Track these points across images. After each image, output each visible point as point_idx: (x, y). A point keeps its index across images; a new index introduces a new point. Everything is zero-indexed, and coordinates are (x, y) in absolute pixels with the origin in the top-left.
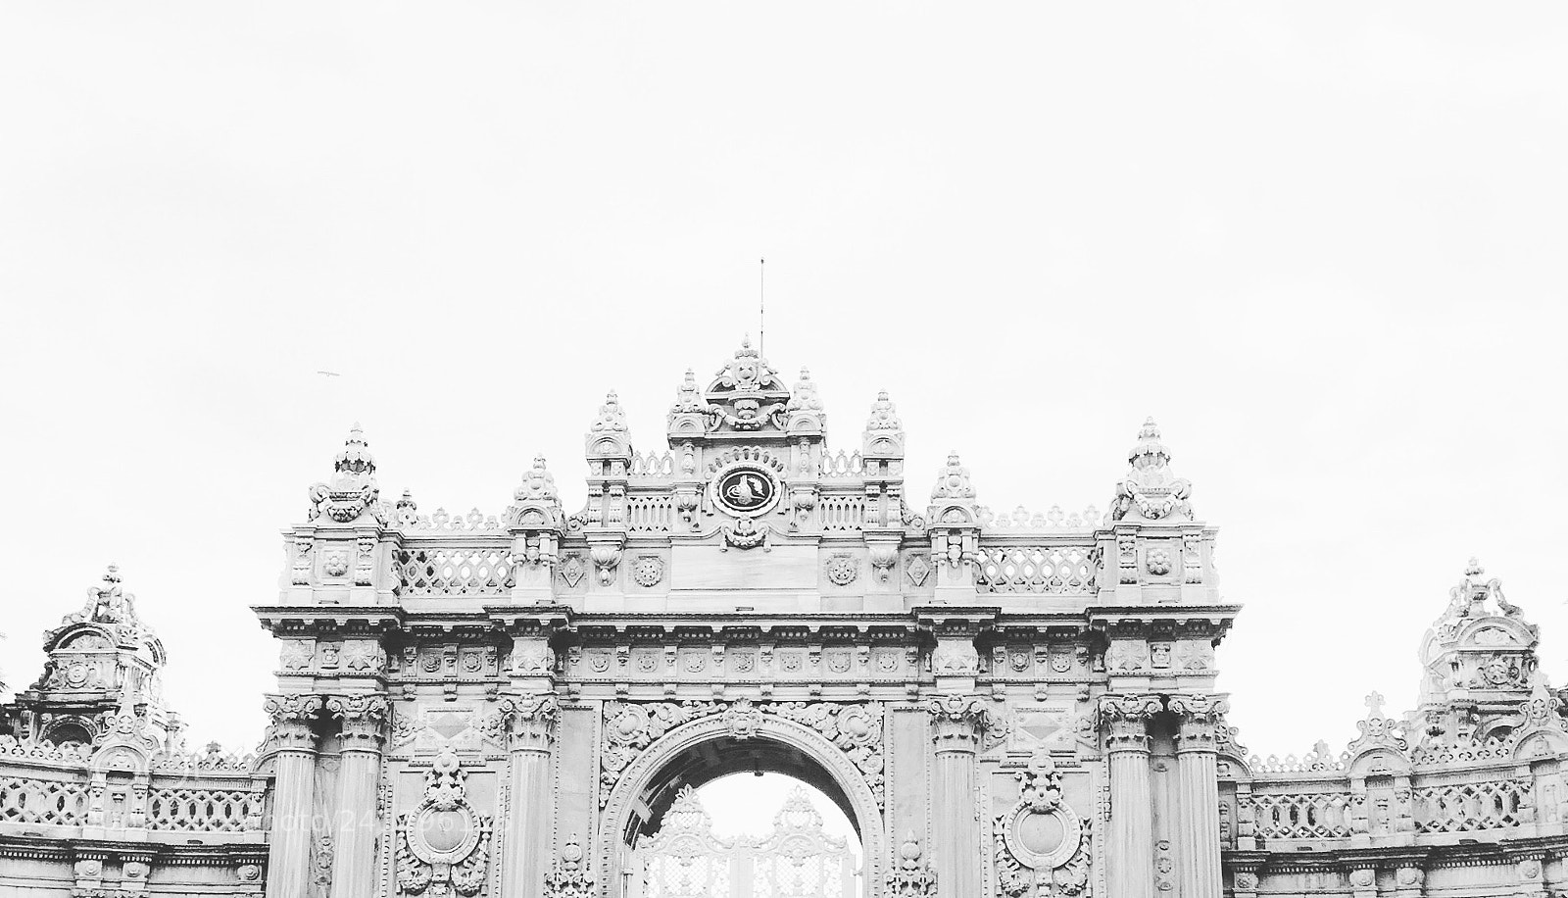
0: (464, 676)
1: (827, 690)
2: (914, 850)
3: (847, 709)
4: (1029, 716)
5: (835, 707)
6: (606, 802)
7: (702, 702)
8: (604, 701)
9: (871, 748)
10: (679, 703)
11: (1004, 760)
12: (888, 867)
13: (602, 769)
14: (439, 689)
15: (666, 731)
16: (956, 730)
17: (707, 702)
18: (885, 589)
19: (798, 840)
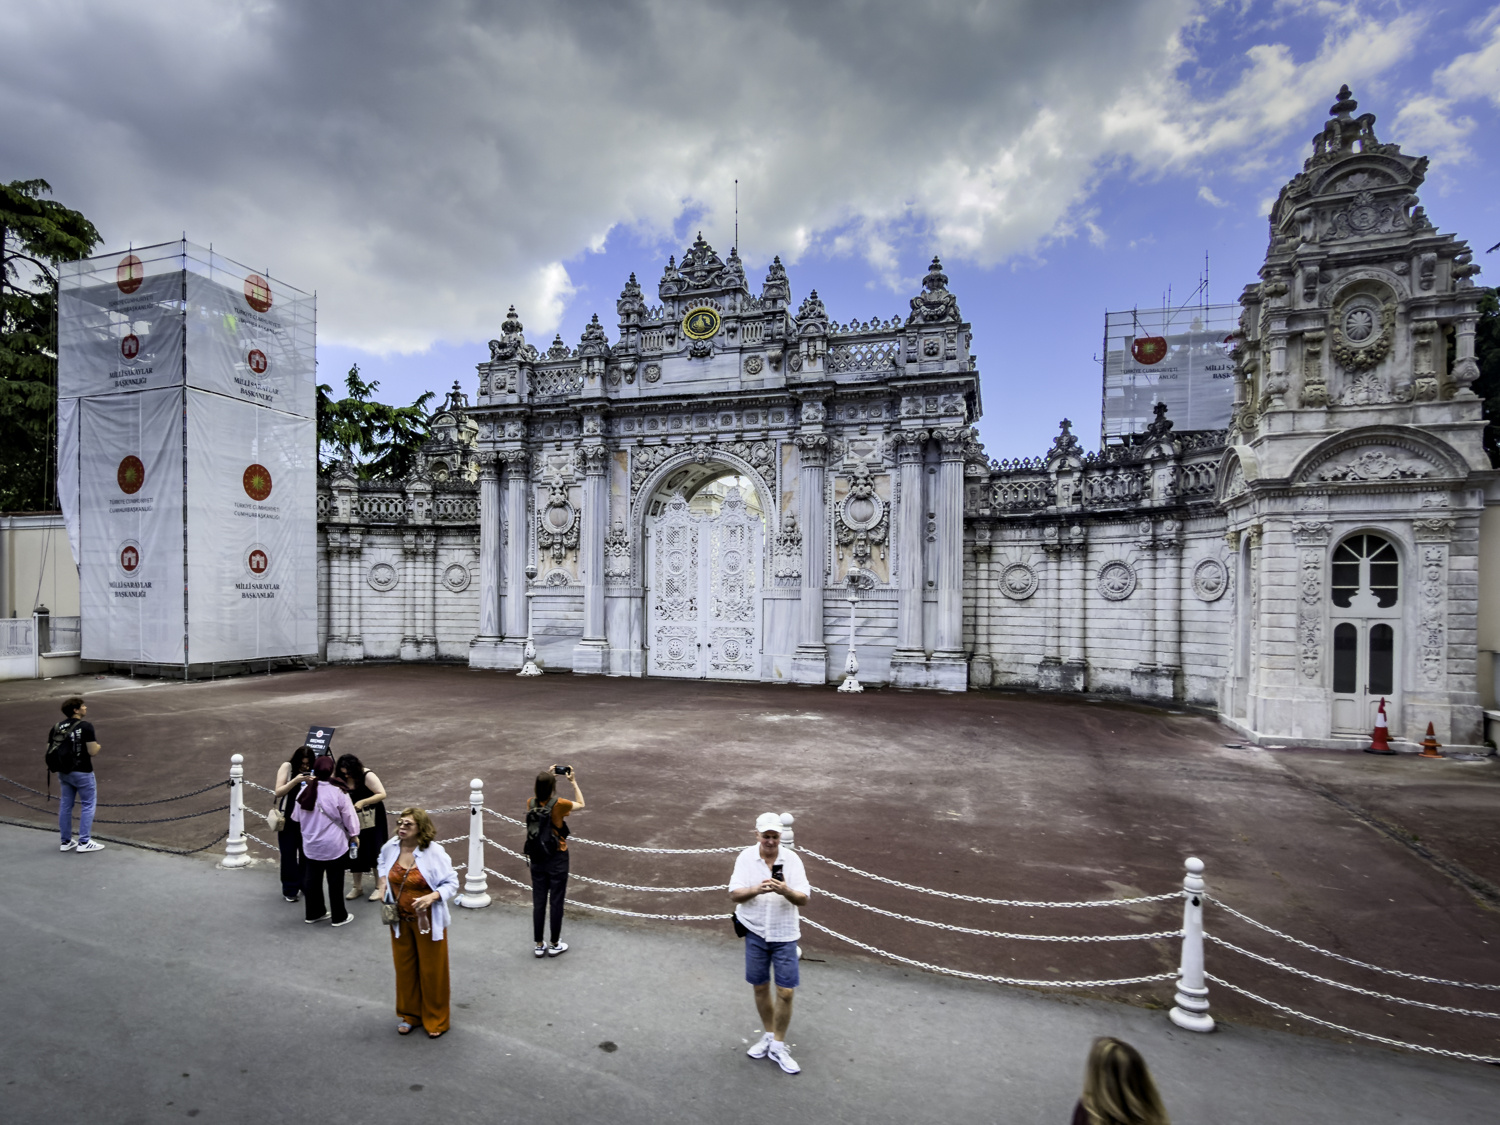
0: (564, 437)
2: (791, 521)
3: (757, 444)
4: (856, 443)
5: (750, 444)
6: (635, 499)
7: (681, 444)
8: (632, 447)
9: (769, 465)
10: (669, 446)
11: (841, 469)
12: (777, 530)
13: (632, 482)
14: (552, 444)
15: (663, 461)
16: (811, 455)
17: (683, 445)
18: (776, 375)
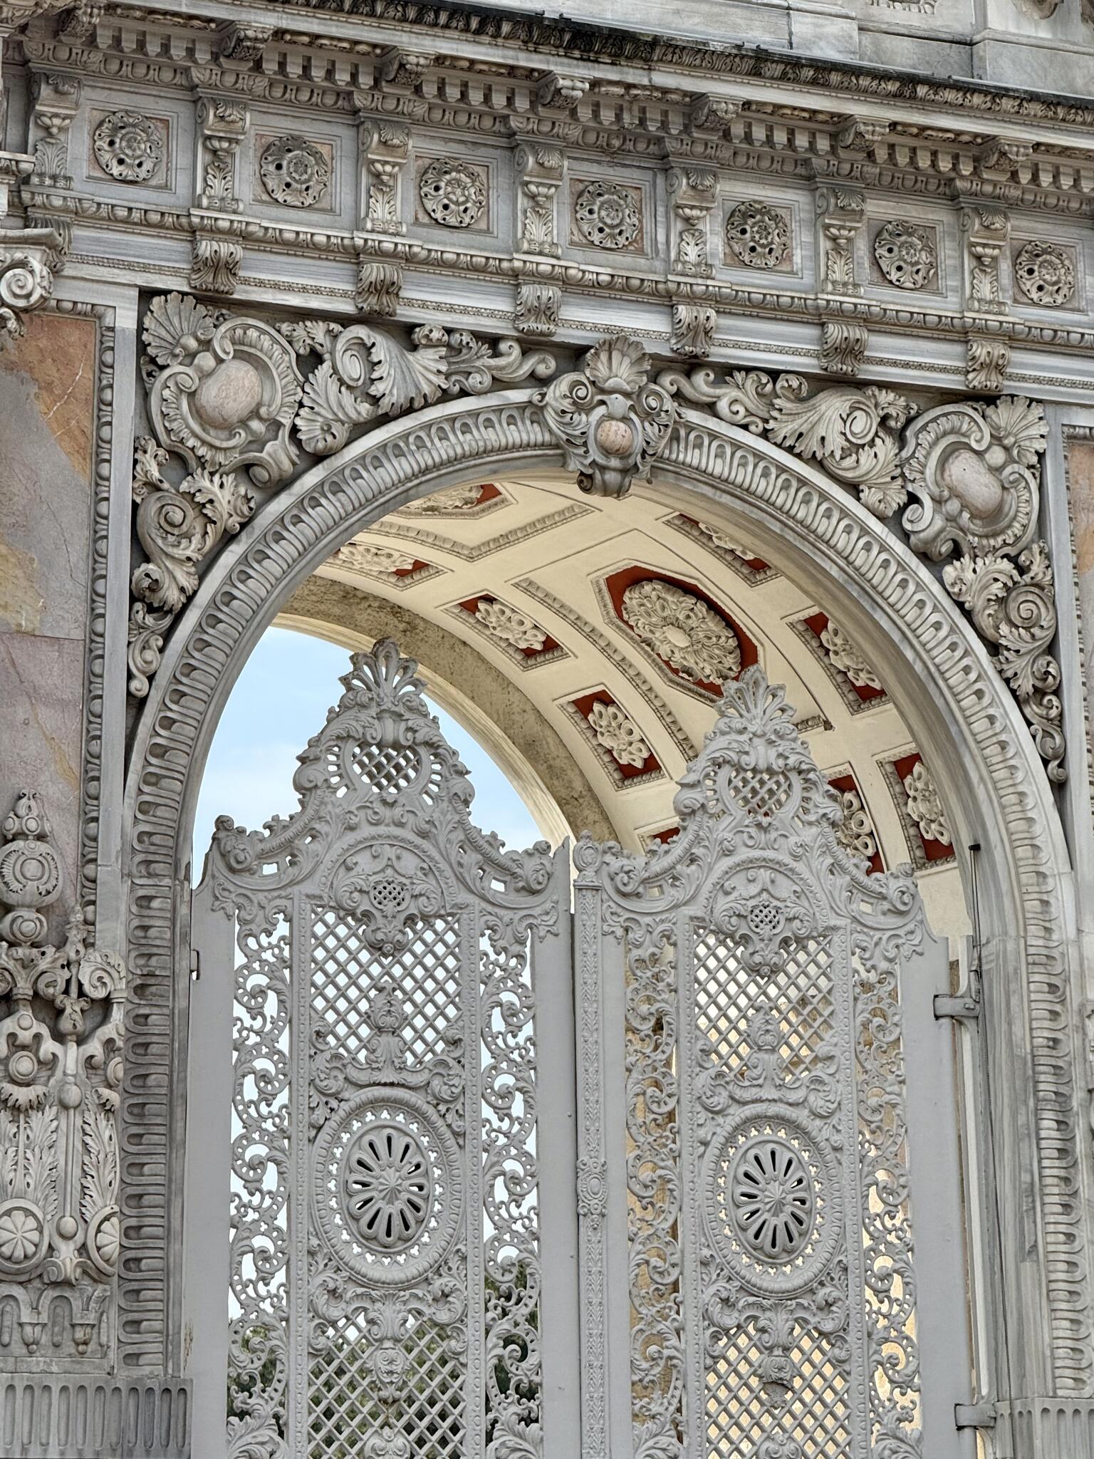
1: (881, 345)
3: (935, 420)
5: (900, 409)
6: (151, 678)
7: (478, 336)
8: (147, 295)
9: (1013, 559)
10: (407, 335)
13: (141, 553)
15: (360, 429)
17: (493, 341)
19: (765, 875)
